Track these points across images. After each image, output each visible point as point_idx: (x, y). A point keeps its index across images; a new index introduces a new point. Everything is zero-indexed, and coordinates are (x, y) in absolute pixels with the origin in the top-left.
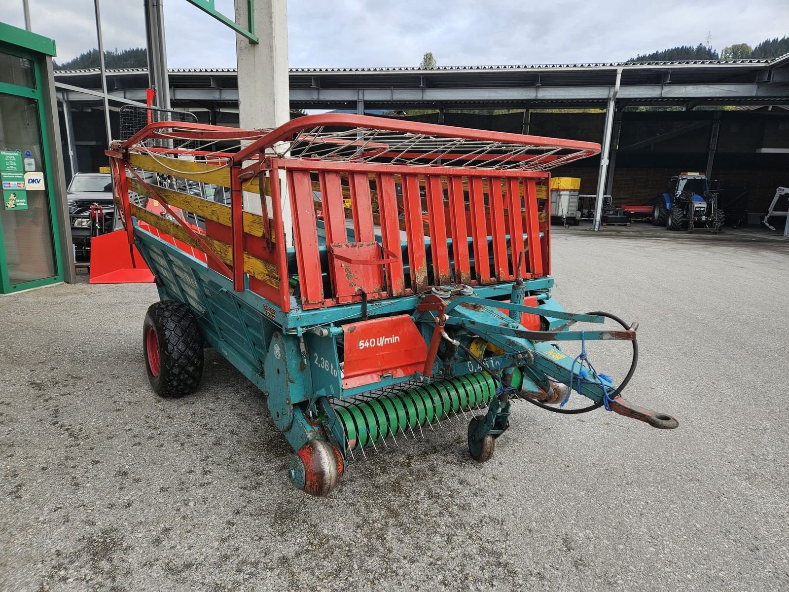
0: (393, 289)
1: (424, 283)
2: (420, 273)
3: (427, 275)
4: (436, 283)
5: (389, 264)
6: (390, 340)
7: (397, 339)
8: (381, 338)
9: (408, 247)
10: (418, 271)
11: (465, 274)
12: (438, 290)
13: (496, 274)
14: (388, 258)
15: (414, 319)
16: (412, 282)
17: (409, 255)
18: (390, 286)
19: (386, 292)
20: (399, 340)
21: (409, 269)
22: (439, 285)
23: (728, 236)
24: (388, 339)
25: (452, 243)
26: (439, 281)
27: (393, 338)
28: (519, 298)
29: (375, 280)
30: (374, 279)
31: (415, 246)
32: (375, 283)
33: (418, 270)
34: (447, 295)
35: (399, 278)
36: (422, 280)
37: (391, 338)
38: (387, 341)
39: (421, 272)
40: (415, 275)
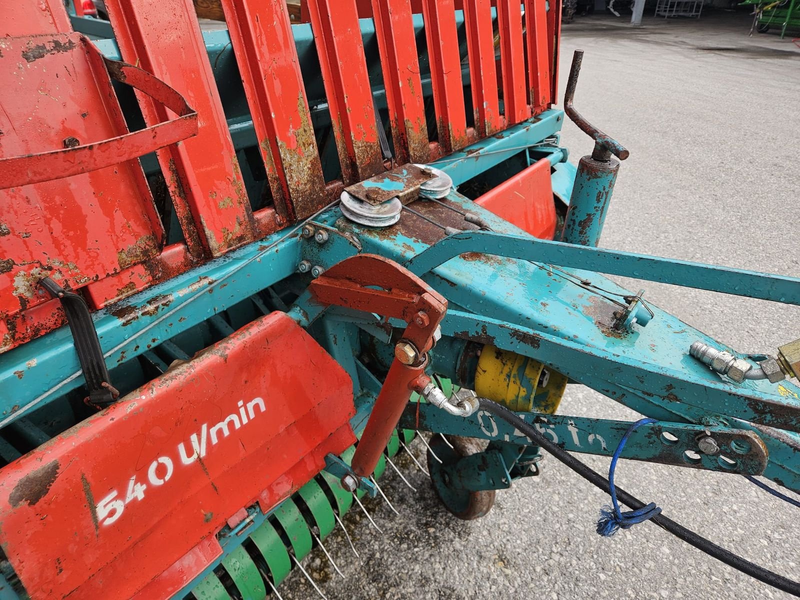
0: (208, 232)
1: (313, 183)
2: (297, 151)
3: (316, 152)
4: (345, 172)
5: (173, 149)
6: (231, 424)
7: (257, 407)
8: (194, 438)
9: (237, 54)
10: (289, 145)
11: (417, 131)
12: (361, 201)
13: (475, 117)
14: (164, 117)
15: (304, 319)
16: (274, 187)
17: (245, 85)
18: (194, 219)
19: (180, 248)
20: (263, 408)
21: (251, 131)
22: (355, 178)
23: (580, 25)
24: (223, 425)
25: (374, 35)
26: (353, 165)
27: (242, 410)
28: (602, 200)
29: (118, 215)
30: (109, 213)
31: (262, 52)
32: (118, 228)
33: (287, 140)
34: (393, 217)
35: (222, 185)
36: (305, 177)
37: (234, 417)
38: (220, 432)
39: (298, 147)
40: (278, 160)
